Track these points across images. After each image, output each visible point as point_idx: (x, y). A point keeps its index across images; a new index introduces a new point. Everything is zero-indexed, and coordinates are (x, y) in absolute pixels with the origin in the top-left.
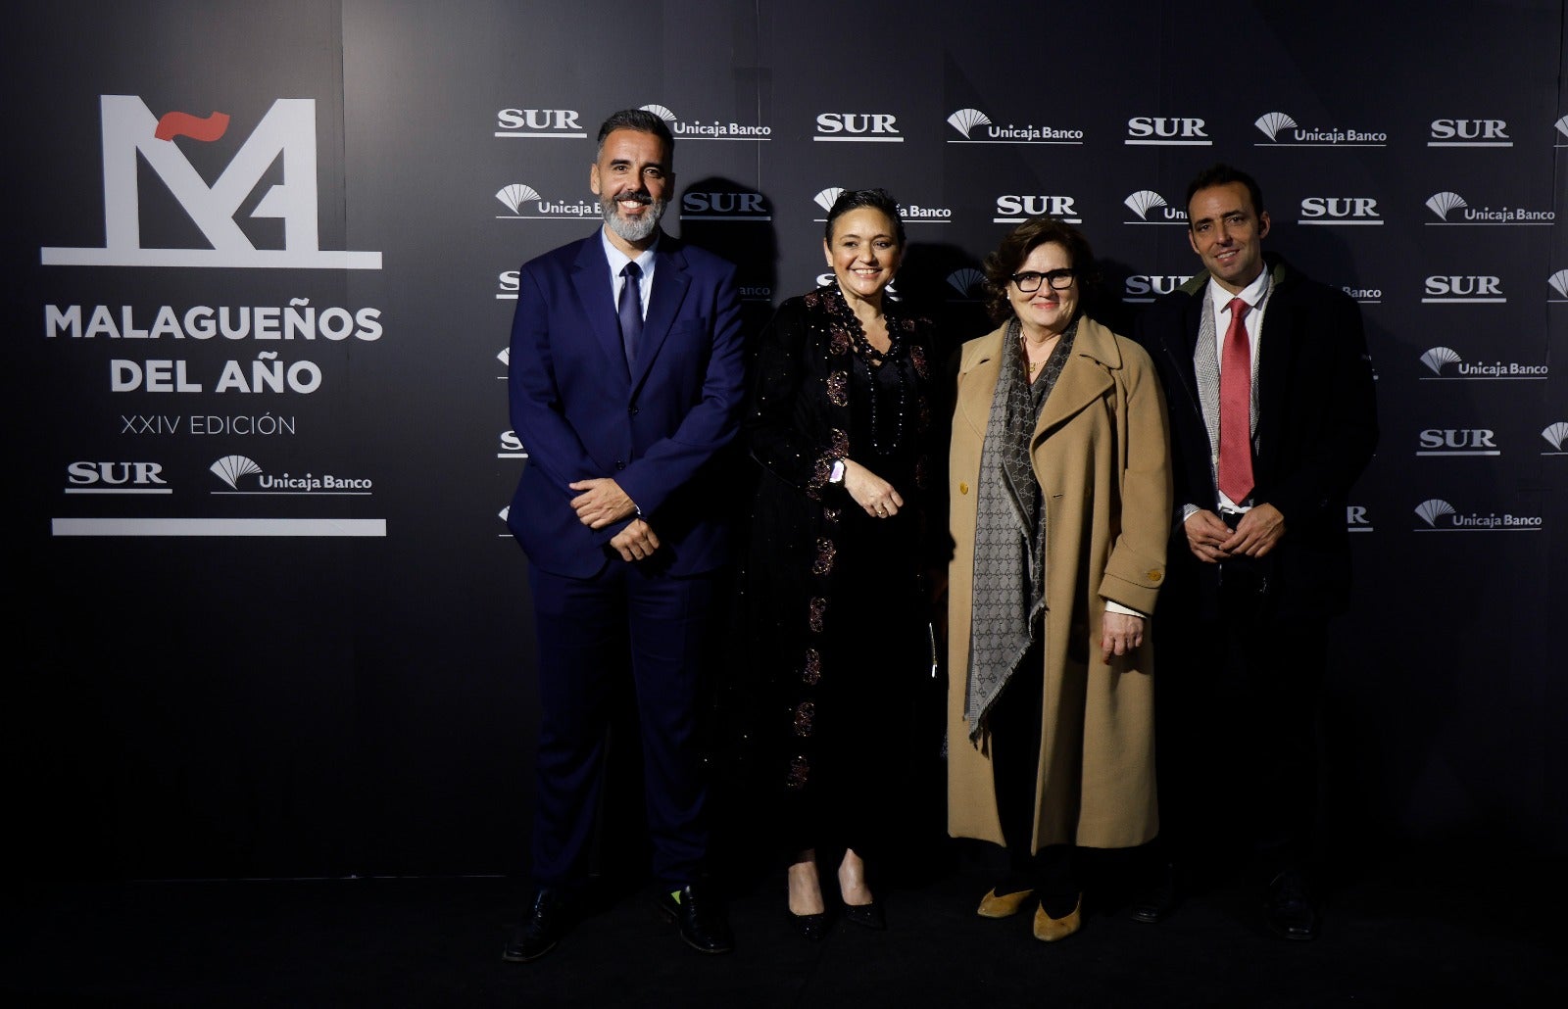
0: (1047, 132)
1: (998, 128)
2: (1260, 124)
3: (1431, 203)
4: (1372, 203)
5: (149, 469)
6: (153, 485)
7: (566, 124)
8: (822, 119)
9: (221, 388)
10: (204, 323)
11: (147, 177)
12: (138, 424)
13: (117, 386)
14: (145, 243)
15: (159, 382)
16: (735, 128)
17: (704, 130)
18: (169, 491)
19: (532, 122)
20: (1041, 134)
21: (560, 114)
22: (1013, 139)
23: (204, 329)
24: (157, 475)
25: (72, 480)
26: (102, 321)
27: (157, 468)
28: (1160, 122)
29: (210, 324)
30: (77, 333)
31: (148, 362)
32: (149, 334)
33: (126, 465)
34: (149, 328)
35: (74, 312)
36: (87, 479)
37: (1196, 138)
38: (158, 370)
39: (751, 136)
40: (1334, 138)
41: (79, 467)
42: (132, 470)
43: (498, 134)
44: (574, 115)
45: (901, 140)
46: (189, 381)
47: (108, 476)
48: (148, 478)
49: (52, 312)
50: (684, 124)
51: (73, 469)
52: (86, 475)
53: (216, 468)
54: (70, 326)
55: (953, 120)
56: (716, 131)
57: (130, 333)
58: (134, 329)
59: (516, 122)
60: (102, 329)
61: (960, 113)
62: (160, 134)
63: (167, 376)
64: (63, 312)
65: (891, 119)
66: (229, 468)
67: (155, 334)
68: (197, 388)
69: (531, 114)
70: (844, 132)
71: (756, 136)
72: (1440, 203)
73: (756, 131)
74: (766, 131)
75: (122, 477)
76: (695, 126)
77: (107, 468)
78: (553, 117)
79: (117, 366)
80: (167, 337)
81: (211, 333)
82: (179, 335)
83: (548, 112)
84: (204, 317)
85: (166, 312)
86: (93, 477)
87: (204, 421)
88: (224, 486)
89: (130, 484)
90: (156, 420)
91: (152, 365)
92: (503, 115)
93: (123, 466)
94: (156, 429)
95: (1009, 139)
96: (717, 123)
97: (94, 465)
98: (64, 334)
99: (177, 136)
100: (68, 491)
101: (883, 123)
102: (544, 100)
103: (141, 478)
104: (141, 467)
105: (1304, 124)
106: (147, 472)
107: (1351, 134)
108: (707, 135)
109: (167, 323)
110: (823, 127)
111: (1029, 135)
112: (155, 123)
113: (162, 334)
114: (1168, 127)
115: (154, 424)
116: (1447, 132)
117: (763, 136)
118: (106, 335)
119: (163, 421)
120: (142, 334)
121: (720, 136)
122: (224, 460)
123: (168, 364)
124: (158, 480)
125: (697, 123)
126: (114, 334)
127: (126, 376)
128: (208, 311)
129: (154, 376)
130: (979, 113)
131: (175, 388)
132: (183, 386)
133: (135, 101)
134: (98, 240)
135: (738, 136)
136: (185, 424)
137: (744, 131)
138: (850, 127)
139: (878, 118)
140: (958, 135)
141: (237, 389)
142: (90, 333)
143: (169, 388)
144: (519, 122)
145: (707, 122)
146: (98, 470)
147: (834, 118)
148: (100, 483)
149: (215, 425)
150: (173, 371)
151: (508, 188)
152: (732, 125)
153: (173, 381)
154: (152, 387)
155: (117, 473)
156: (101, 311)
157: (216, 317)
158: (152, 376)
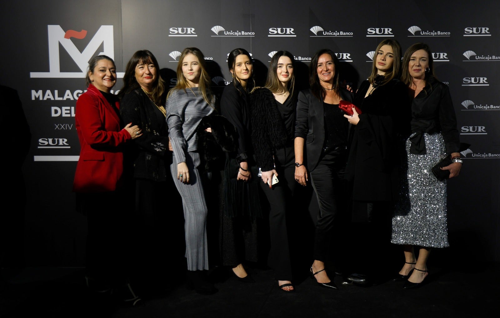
0: (341, 33)
1: (326, 32)
2: (409, 30)
3: (465, 54)
4: (446, 54)
5: (63, 140)
6: (64, 145)
7: (191, 32)
8: (270, 30)
10: (79, 95)
11: (62, 50)
12: (60, 127)
13: (53, 115)
14: (62, 70)
15: (66, 113)
16: (244, 33)
17: (234, 34)
18: (69, 147)
19: (180, 32)
20: (340, 34)
21: (189, 29)
22: (331, 35)
24: (66, 142)
25: (40, 144)
26: (49, 95)
27: (66, 140)
28: (377, 30)
30: (41, 99)
32: (63, 99)
33: (56, 139)
35: (40, 92)
36: (44, 144)
37: (389, 34)
38: (66, 110)
39: (248, 35)
40: (433, 34)
41: (42, 140)
42: (58, 141)
43: (169, 36)
44: (193, 29)
45: (295, 36)
47: (51, 143)
48: (63, 143)
49: (33, 92)
50: (227, 32)
51: (40, 140)
52: (44, 142)
54: (39, 97)
55: (312, 30)
56: (237, 34)
57: (57, 98)
58: (59, 97)
59: (175, 32)
60: (49, 97)
61: (314, 27)
62: (66, 37)
63: (68, 112)
64: (37, 92)
65: (292, 30)
67: (65, 99)
69: (180, 29)
70: (278, 34)
71: (250, 35)
72: (468, 54)
73: (250, 33)
74: (253, 33)
75: (55, 143)
76: (231, 32)
77: (50, 140)
78: (187, 30)
79: (53, 108)
80: (68, 100)
82: (72, 99)
83: (185, 28)
85: (68, 92)
86: (46, 143)
89: (58, 145)
90: (65, 126)
91: (64, 108)
92: (171, 30)
93: (55, 140)
94: (65, 128)
95: (330, 35)
96: (238, 31)
97: (46, 139)
98: (37, 99)
99: (71, 37)
100: (39, 147)
101: (290, 31)
102: (184, 25)
103: (61, 143)
104: (61, 140)
105: (424, 30)
106: (63, 142)
107: (439, 33)
108: (235, 35)
109: (68, 95)
110: (271, 32)
111: (336, 34)
112: (64, 33)
113: (67, 99)
114: (380, 31)
115: (65, 127)
116: (470, 32)
117: (252, 35)
118: (50, 99)
119: (67, 125)
120: (61, 99)
121: (239, 35)
123: (69, 108)
124: (66, 144)
125: (232, 31)
126: (52, 99)
127: (56, 112)
128: (81, 92)
130: (320, 27)
131: (71, 115)
133: (58, 27)
134: (47, 70)
135: (244, 35)
137: (246, 34)
138: (279, 32)
139: (288, 29)
140: (313, 34)
142: (45, 99)
143: (69, 115)
144: (176, 32)
145: (235, 31)
146: (48, 141)
147: (274, 29)
148: (48, 145)
150: (70, 110)
151: (173, 52)
152: (242, 32)
153: (70, 113)
154: (64, 115)
155: (54, 142)
156: (48, 92)
158: (64, 112)
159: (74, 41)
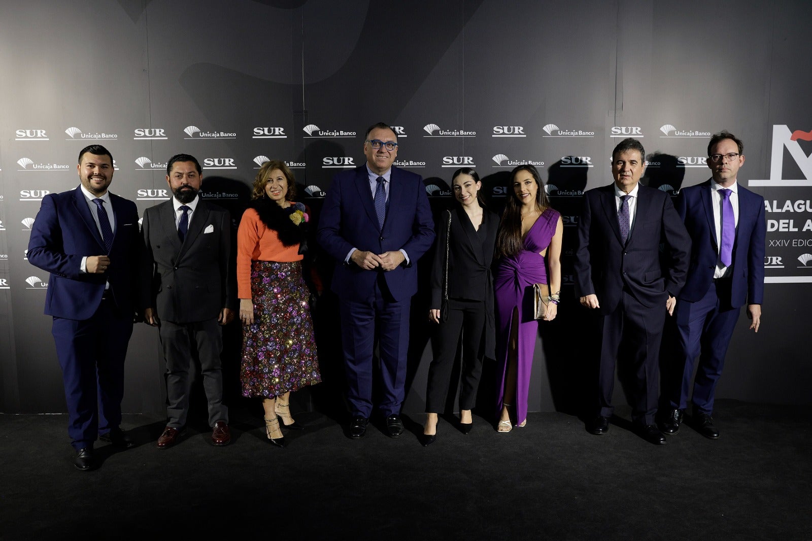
6: (778, 265)
9: (804, 230)
10: (801, 206)
11: (787, 154)
12: (775, 243)
15: (783, 228)
18: (783, 267)
23: (801, 208)
24: (779, 261)
26: (767, 206)
27: (780, 259)
29: (803, 207)
31: (780, 221)
32: (782, 210)
33: (770, 258)
34: (782, 208)
38: (784, 223)
42: (771, 260)
46: (793, 228)
48: (776, 262)
53: (800, 259)
57: (775, 210)
58: (777, 208)
60: (766, 209)
62: (792, 139)
63: (786, 225)
66: (804, 258)
67: (784, 211)
68: (796, 230)
75: (768, 262)
80: (788, 211)
81: (803, 210)
82: (792, 211)
84: (801, 204)
85: (788, 202)
87: (797, 241)
88: (802, 265)
89: (770, 265)
90: (781, 241)
91: (781, 221)
94: (781, 244)
99: (798, 139)
103: (774, 262)
104: (774, 258)
106: (776, 260)
109: (788, 206)
112: (791, 134)
113: (786, 211)
115: (780, 243)
119: (783, 242)
120: (779, 210)
122: (803, 255)
123: (787, 221)
124: (780, 263)
126: (770, 210)
127: (773, 225)
128: (802, 202)
129: (782, 226)
131: (789, 230)
132: (792, 229)
133: (785, 126)
134: (767, 177)
136: (791, 242)
141: (810, 230)
143: (786, 230)
149: (801, 243)
150: (789, 224)
153: (788, 227)
154: (781, 230)
156: (767, 202)
157: (805, 204)
158: (781, 225)
159: (802, 143)
